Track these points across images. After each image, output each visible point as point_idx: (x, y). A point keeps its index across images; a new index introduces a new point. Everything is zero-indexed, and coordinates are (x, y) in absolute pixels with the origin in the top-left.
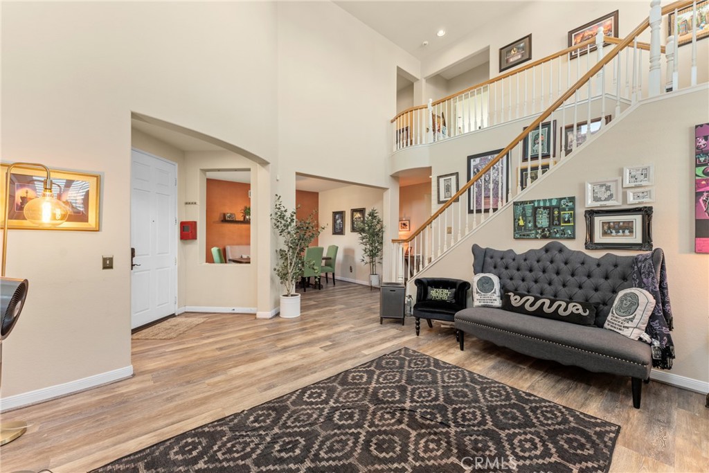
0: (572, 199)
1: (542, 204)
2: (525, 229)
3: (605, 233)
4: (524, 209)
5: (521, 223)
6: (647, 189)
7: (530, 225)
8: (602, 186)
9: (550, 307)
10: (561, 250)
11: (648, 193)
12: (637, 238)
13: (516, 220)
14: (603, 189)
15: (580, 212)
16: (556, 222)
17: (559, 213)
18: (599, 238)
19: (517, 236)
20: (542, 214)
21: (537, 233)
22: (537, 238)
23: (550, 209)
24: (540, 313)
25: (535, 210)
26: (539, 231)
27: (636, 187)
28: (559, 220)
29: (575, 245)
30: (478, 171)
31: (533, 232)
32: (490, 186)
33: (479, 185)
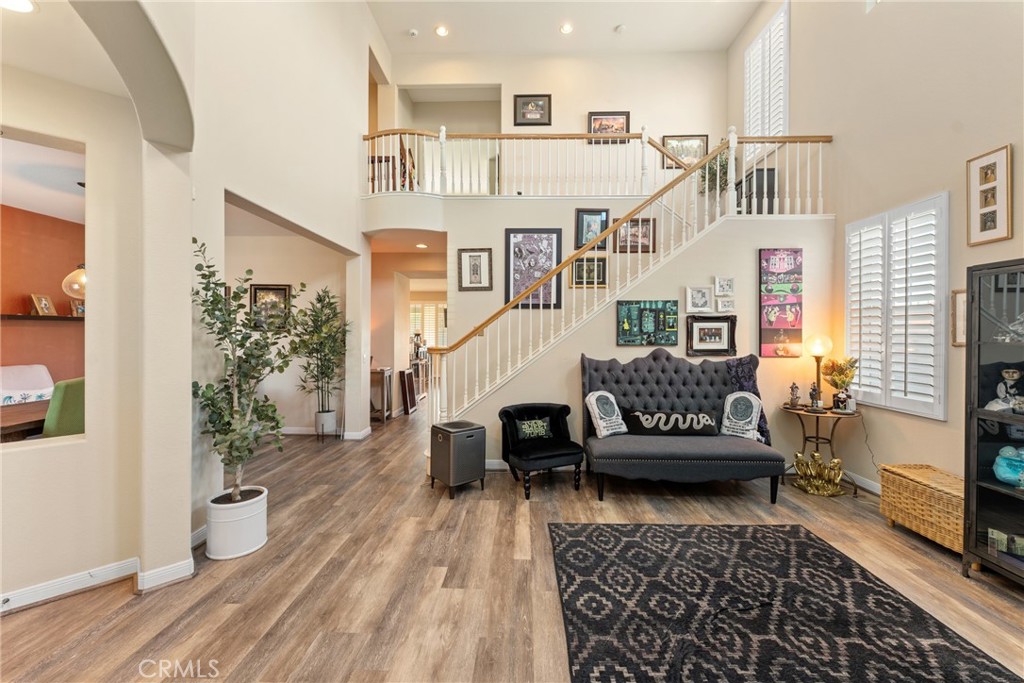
0: (675, 303)
1: (648, 306)
2: (630, 334)
3: (701, 340)
4: (629, 310)
5: (626, 326)
6: (732, 299)
7: (635, 329)
8: (699, 291)
9: (684, 422)
10: (669, 358)
11: (731, 303)
12: (724, 345)
13: (619, 323)
14: (700, 295)
15: (682, 317)
16: (661, 327)
17: (664, 317)
18: (697, 345)
19: (621, 342)
20: (647, 317)
21: (643, 339)
22: (642, 345)
23: (656, 312)
24: (676, 431)
25: (641, 311)
26: (645, 337)
27: (724, 296)
28: (664, 325)
29: (678, 352)
30: (520, 251)
31: (639, 337)
32: (537, 274)
33: (522, 270)
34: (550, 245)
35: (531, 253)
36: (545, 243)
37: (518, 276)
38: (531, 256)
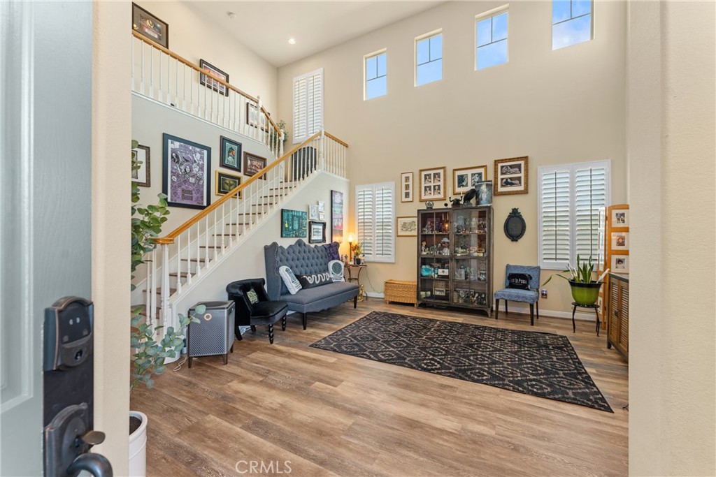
0: (305, 213)
1: (296, 214)
2: (287, 230)
3: (314, 235)
4: (287, 215)
5: (286, 225)
7: (290, 227)
8: (313, 208)
10: (305, 245)
13: (282, 223)
14: (313, 210)
15: (308, 221)
17: (302, 221)
18: (313, 237)
19: (283, 235)
20: (295, 220)
22: (293, 237)
23: (299, 218)
25: (293, 217)
26: (294, 232)
27: (322, 212)
28: (301, 226)
29: (306, 241)
31: (291, 232)
32: (192, 180)
33: (178, 174)
34: (202, 158)
35: (187, 161)
36: (198, 156)
37: (175, 178)
38: (186, 163)
